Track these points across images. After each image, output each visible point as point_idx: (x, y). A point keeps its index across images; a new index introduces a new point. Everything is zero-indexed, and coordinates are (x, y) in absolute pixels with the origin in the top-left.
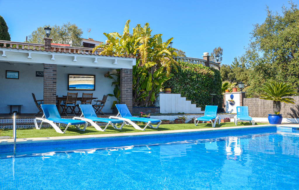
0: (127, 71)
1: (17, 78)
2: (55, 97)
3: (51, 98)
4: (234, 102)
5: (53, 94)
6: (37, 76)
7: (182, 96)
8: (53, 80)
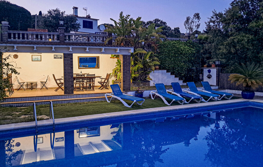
0: (126, 57)
1: (40, 60)
2: (72, 79)
3: (70, 80)
4: (211, 76)
5: (71, 77)
6: (55, 58)
7: (171, 74)
8: (70, 66)
